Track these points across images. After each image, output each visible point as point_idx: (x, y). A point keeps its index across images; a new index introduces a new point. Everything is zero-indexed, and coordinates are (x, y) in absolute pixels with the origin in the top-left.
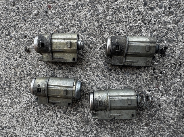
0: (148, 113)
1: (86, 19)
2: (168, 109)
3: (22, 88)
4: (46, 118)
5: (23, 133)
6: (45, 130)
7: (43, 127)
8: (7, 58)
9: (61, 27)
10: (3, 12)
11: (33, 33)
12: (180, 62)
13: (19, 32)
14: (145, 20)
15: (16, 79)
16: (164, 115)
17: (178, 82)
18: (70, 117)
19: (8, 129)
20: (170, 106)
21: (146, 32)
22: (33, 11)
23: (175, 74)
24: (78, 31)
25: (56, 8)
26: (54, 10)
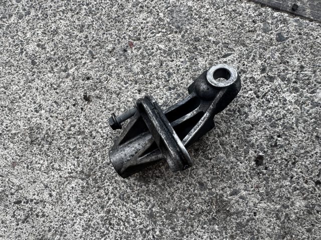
0: (238, 221)
1: (178, 72)
2: (266, 221)
3: (68, 150)
4: (92, 199)
5: (55, 214)
6: (87, 215)
7: (85, 211)
8: (55, 102)
9: (141, 76)
10: (64, 36)
11: (101, 76)
12: (295, 159)
13: (80, 70)
14: (259, 92)
15: (62, 135)
16: (259, 228)
17: (286, 186)
18: (126, 204)
19: (35, 203)
20: (270, 217)
21: (256, 108)
22: (107, 45)
23: (284, 175)
24: (164, 87)
25: (140, 49)
26: (136, 50)
